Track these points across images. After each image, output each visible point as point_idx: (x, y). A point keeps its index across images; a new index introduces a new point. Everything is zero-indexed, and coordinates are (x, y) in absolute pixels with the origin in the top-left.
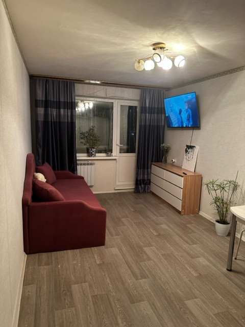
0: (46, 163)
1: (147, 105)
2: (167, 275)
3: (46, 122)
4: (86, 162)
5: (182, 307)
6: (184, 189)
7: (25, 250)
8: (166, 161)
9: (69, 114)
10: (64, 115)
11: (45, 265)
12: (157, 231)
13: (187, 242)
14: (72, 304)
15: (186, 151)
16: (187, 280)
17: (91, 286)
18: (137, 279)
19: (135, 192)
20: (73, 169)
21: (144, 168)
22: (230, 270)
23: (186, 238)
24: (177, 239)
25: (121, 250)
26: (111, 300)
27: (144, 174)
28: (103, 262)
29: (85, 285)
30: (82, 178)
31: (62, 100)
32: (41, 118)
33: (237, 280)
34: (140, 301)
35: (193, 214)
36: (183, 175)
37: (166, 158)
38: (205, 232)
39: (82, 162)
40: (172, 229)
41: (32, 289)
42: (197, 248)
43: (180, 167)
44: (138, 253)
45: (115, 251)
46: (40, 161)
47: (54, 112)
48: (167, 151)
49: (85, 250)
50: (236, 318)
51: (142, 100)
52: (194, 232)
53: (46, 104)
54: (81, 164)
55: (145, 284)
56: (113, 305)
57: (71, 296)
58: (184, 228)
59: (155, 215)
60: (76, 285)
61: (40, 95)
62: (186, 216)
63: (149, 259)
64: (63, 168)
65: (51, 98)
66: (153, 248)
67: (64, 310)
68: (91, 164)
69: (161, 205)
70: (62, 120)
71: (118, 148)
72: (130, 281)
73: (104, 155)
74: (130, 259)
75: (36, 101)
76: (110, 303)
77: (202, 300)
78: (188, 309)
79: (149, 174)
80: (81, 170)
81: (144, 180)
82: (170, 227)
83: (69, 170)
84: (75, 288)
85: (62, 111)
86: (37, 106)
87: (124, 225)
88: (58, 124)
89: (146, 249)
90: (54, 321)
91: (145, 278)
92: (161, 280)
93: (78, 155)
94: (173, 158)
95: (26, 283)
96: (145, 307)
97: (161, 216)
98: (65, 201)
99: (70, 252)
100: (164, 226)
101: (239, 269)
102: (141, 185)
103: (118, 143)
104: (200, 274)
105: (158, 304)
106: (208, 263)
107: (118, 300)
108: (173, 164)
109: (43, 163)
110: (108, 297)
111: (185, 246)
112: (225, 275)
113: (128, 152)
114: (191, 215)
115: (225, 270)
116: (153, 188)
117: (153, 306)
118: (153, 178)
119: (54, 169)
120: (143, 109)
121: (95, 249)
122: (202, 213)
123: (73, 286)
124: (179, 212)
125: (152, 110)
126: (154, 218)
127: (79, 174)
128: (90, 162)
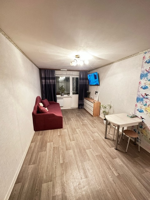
0: (46, 99)
1: (82, 77)
2: (82, 140)
3: (45, 85)
4: (60, 98)
5: (84, 152)
6: (94, 108)
7: (34, 130)
8: (89, 97)
9: (53, 81)
10: (52, 82)
11: (40, 135)
12: (82, 123)
13: (92, 127)
14: (45, 150)
15: (95, 94)
16: (88, 142)
17: (54, 143)
18: (71, 141)
19: (78, 108)
20: (55, 100)
21: (81, 100)
22: (106, 138)
23: (92, 126)
24: (89, 126)
25: (68, 130)
26: (60, 149)
27: (81, 102)
28: (61, 135)
29: (52, 143)
30: (58, 104)
31: (51, 77)
32: (44, 84)
33: (107, 142)
34: (70, 149)
35: (97, 116)
36: (93, 102)
37: (89, 96)
38: (100, 123)
39: (59, 98)
40: (88, 122)
41: (34, 144)
42: (95, 129)
43: (93, 99)
44: (74, 131)
45: (66, 130)
46: (44, 98)
47: (48, 81)
48: (89, 93)
49: (55, 130)
50: (104, 157)
51: (80, 75)
52: (96, 123)
53: (45, 78)
54: (58, 99)
55: (73, 143)
56: (60, 151)
57: (46, 147)
58: (93, 122)
59: (83, 117)
60: (49, 143)
61: (43, 76)
62: (95, 117)
63: (77, 133)
64: (52, 100)
65: (47, 76)
66: (80, 129)
67: (42, 152)
68: (62, 99)
69: (86, 113)
70: (51, 84)
71: (72, 93)
72: (68, 141)
73: (67, 95)
74: (70, 133)
75: (42, 77)
76: (59, 150)
77: (93, 150)
78: (86, 153)
79: (83, 102)
80: (58, 101)
81: (81, 104)
82: (88, 121)
83: (54, 101)
84: (48, 144)
85: (51, 80)
86: (42, 79)
87: (71, 121)
88: (50, 85)
89: (77, 130)
90: (38, 157)
91: (74, 141)
92: (79, 141)
93: (57, 96)
94: (92, 96)
95: (32, 142)
96: (71, 152)
97: (86, 117)
98: (48, 113)
99: (50, 130)
100: (86, 121)
101: (109, 138)
102: (80, 106)
103: (72, 91)
104: (94, 140)
105: (76, 151)
106: (98, 135)
107: (62, 149)
108: (91, 99)
109: (45, 99)
110: (59, 148)
111: (91, 128)
112: (103, 140)
113: (76, 94)
114: (97, 117)
115: (104, 138)
116: (85, 107)
117: (74, 152)
118: (85, 103)
119: (49, 101)
120: (80, 79)
121: (59, 130)
122: (100, 116)
123: (47, 143)
124: (92, 116)
125: (83, 79)
126: (82, 118)
127: (58, 102)
128: (62, 98)
